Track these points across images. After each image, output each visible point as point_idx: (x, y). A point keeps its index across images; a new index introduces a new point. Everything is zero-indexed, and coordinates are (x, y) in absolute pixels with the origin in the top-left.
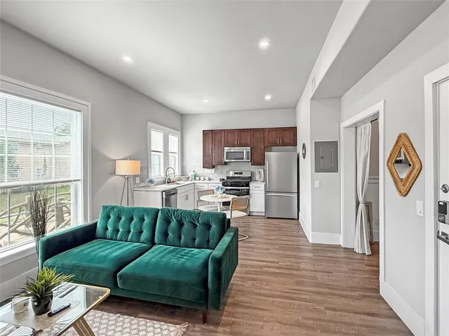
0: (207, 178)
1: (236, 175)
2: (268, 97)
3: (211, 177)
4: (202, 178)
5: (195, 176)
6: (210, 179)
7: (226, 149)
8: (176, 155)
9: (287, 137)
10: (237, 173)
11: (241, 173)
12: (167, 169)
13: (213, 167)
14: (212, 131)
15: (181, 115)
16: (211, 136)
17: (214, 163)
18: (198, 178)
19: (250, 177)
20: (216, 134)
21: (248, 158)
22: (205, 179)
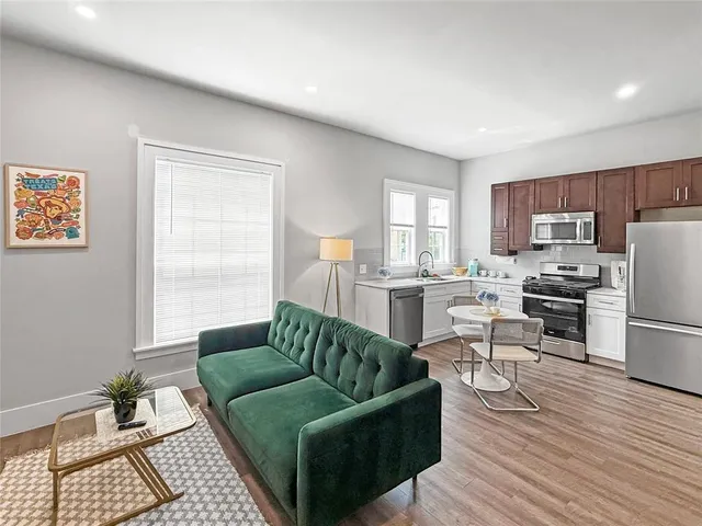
0: (501, 274)
1: (561, 273)
4: (492, 273)
5: (480, 268)
7: (537, 218)
8: (446, 231)
11: (575, 269)
12: (422, 253)
13: (512, 253)
14: (509, 184)
15: (459, 162)
16: (506, 194)
17: (511, 245)
18: (482, 272)
19: (595, 280)
20: (517, 189)
21: (586, 237)
22: (497, 276)
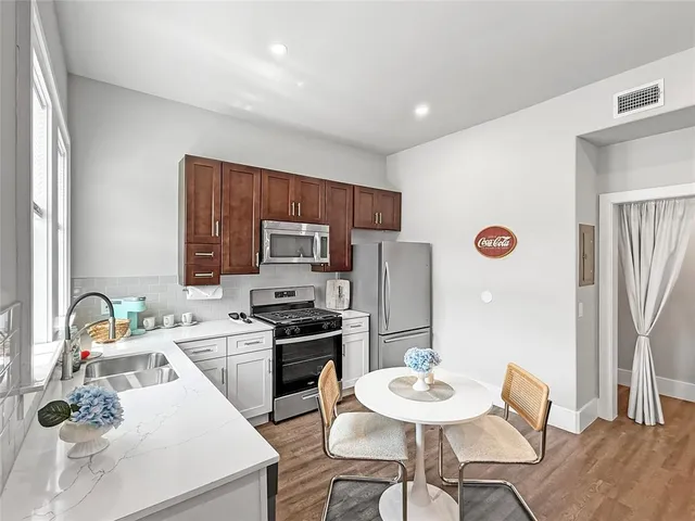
0: (187, 317)
1: (283, 300)
3: (201, 312)
6: (195, 321)
9: (385, 210)
10: (282, 294)
11: (291, 294)
14: (222, 163)
15: (70, 75)
16: (216, 179)
17: (226, 267)
18: (149, 322)
19: (311, 304)
20: (235, 175)
21: (323, 255)
22: (177, 323)
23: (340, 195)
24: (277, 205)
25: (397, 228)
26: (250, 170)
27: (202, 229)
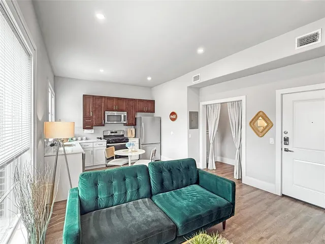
0: (84, 138)
1: (113, 134)
2: (149, 79)
3: (89, 137)
4: (79, 138)
6: (87, 139)
7: (107, 113)
9: (149, 106)
10: (113, 132)
11: (116, 132)
14: (93, 96)
15: (55, 76)
16: (91, 100)
17: (95, 124)
18: (74, 139)
19: (123, 135)
20: (97, 99)
21: (124, 121)
22: (82, 139)
23: (131, 103)
24: (110, 106)
25: (154, 112)
26: (101, 97)
27: (88, 114)
